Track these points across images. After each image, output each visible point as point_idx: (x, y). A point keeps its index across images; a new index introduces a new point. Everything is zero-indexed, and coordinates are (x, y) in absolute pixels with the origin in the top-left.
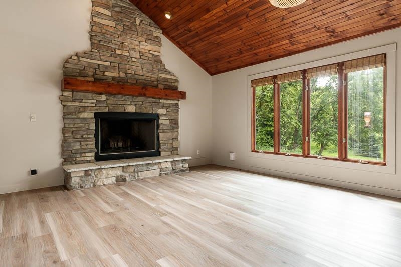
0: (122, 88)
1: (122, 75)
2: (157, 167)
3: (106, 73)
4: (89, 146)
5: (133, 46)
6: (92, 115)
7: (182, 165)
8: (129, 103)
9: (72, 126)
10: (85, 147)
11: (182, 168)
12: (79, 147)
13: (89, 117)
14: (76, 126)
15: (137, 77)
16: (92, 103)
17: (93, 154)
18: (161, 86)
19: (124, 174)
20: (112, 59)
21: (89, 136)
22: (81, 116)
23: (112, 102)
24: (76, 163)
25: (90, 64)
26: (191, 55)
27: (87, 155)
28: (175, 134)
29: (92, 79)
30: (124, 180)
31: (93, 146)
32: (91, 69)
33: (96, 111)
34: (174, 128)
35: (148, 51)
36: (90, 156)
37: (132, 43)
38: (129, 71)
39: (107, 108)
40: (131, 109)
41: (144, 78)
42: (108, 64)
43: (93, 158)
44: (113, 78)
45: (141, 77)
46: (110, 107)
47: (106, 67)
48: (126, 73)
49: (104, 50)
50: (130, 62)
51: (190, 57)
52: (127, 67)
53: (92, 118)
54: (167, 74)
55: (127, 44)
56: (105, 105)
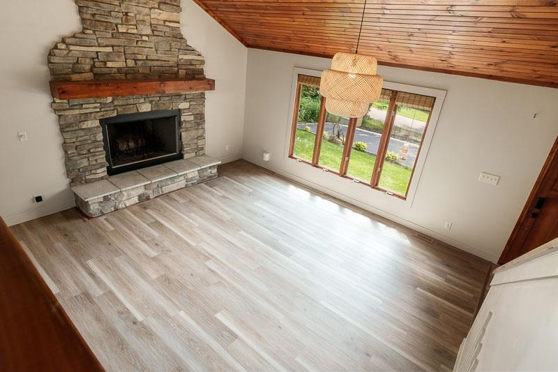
0: (135, 87)
1: (131, 63)
2: (182, 178)
3: (109, 64)
4: (99, 161)
5: (141, 18)
6: (97, 123)
7: (209, 171)
8: (142, 100)
9: (74, 140)
10: (94, 163)
11: (211, 175)
12: (87, 164)
13: (93, 126)
14: (79, 139)
15: (150, 63)
16: (96, 108)
17: (105, 169)
18: (182, 72)
19: (146, 191)
20: (114, 42)
21: (98, 150)
22: (84, 127)
23: (120, 103)
24: (86, 182)
25: (85, 55)
27: (98, 171)
28: (200, 132)
29: (89, 76)
30: (148, 198)
31: (104, 161)
32: (88, 60)
33: (102, 118)
34: (198, 124)
35: (162, 23)
36: (102, 172)
37: (139, 13)
38: (139, 57)
39: (116, 111)
40: (146, 108)
41: (158, 63)
42: (109, 49)
43: (106, 173)
44: (119, 70)
45: (155, 63)
46: (119, 110)
47: (108, 54)
48: (135, 60)
49: (102, 29)
50: (139, 43)
51: (220, 23)
52: (136, 50)
53: (98, 127)
54: (190, 54)
55: (132, 15)
56: (112, 108)
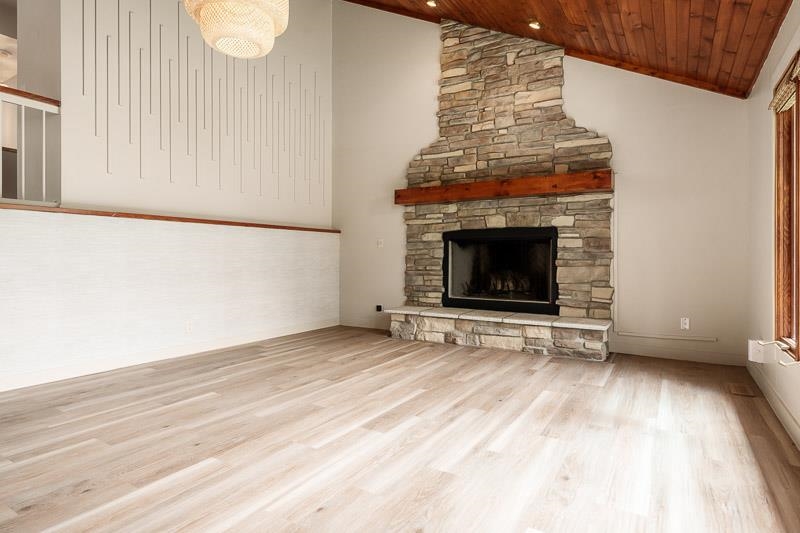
1: (482, 165)
3: (457, 169)
4: (434, 283)
5: (502, 108)
6: (439, 237)
8: (493, 211)
9: (414, 253)
10: (428, 283)
12: (421, 283)
13: (434, 239)
14: (418, 252)
15: (507, 162)
16: (439, 218)
17: (440, 295)
18: (561, 169)
20: (466, 144)
21: (434, 268)
22: (425, 239)
23: (466, 214)
24: (418, 305)
25: (435, 161)
26: (656, 70)
27: (430, 295)
28: (598, 272)
29: (437, 183)
31: (441, 283)
32: (438, 168)
33: (445, 230)
34: (593, 257)
35: (531, 106)
36: (436, 297)
37: (499, 104)
38: (492, 156)
39: (458, 224)
40: (497, 222)
41: (520, 160)
42: (461, 153)
43: (439, 301)
44: (468, 174)
45: (514, 161)
46: (464, 222)
47: (458, 159)
48: (488, 161)
49: (454, 132)
50: (496, 139)
52: (491, 149)
53: (439, 241)
54: (577, 138)
55: (490, 109)
56: (455, 220)
